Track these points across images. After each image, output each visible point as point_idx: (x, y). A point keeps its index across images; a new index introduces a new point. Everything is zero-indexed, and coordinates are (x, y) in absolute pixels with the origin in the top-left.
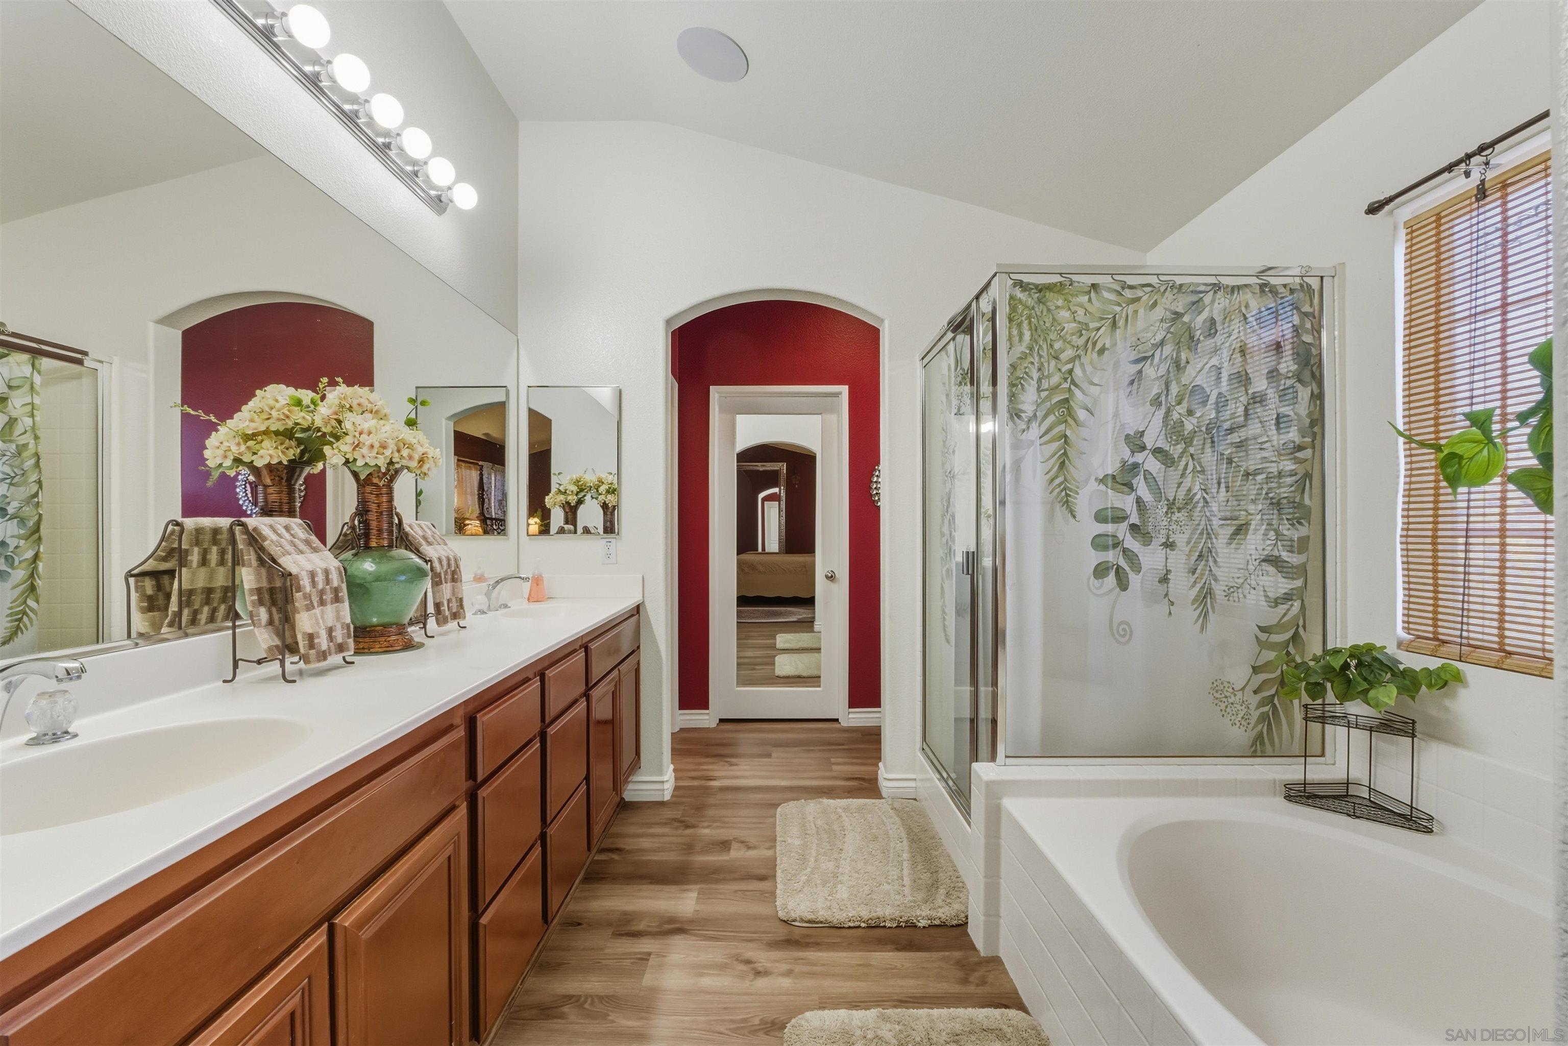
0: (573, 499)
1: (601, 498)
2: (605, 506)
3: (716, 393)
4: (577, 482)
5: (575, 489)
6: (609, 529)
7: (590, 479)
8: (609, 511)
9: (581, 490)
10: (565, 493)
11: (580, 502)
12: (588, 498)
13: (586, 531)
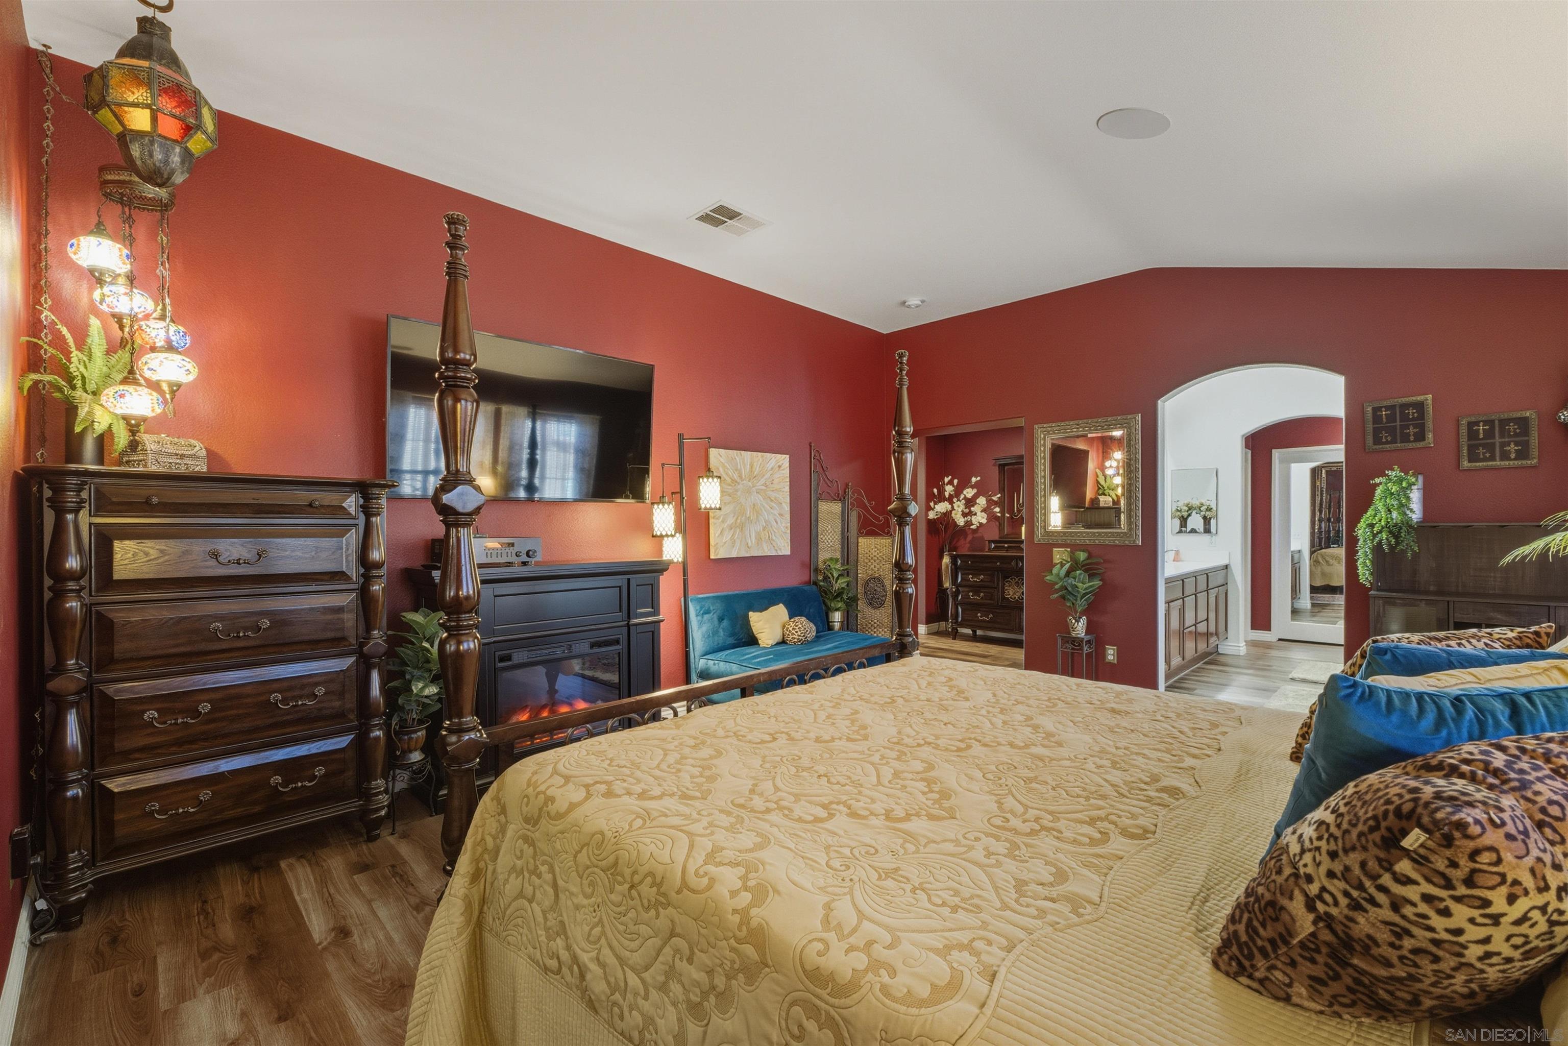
0: (1185, 514)
1: (1203, 513)
2: (1205, 518)
3: (1276, 454)
4: (1187, 505)
5: (1187, 509)
6: (1207, 530)
7: (1195, 503)
8: (1207, 521)
9: (1190, 509)
10: (1180, 511)
11: (1189, 515)
12: (1194, 512)
13: (1193, 531)
